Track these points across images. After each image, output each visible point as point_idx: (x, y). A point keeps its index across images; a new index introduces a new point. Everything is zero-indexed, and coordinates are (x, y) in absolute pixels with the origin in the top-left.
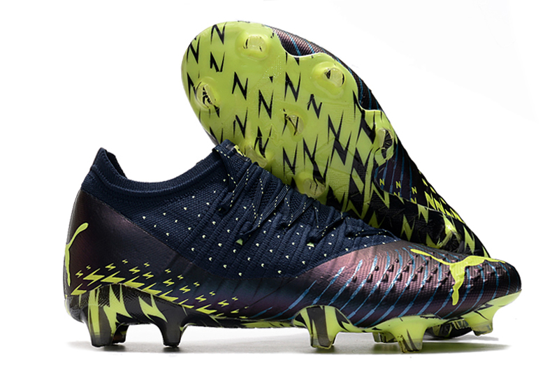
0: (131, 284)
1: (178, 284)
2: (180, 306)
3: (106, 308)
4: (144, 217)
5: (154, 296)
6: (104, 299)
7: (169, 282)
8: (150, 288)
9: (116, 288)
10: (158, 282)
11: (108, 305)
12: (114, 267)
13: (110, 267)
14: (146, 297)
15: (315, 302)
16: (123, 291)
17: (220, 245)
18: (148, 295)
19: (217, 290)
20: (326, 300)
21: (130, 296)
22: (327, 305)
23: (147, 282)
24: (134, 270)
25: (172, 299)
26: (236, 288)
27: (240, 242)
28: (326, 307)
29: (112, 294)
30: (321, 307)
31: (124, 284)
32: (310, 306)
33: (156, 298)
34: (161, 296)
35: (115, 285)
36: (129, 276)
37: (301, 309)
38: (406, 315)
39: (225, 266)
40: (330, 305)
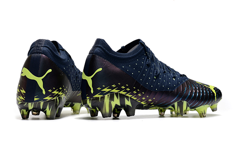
0: (122, 92)
1: (138, 93)
2: (137, 101)
3: (112, 102)
4: (123, 67)
5: (130, 98)
6: (112, 98)
7: (135, 92)
8: (129, 94)
9: (117, 94)
10: (131, 92)
11: (113, 101)
12: (115, 86)
13: (114, 86)
14: (127, 97)
15: (180, 99)
16: (119, 95)
17: (150, 78)
18: (128, 97)
19: (149, 95)
20: (183, 99)
21: (122, 97)
22: (184, 100)
23: (128, 92)
24: (123, 87)
25: (135, 98)
26: (155, 94)
27: (155, 77)
28: (184, 101)
29: (115, 96)
30: (182, 101)
31: (120, 92)
32: (179, 101)
33: (131, 98)
34: (132, 97)
35: (116, 93)
36: (121, 90)
37: (175, 102)
38: (205, 104)
39: (152, 86)
40: (185, 101)
